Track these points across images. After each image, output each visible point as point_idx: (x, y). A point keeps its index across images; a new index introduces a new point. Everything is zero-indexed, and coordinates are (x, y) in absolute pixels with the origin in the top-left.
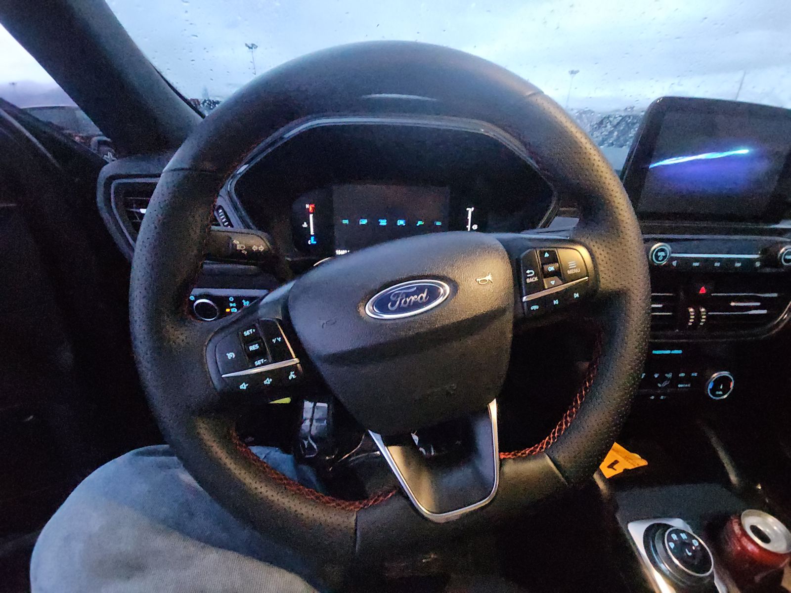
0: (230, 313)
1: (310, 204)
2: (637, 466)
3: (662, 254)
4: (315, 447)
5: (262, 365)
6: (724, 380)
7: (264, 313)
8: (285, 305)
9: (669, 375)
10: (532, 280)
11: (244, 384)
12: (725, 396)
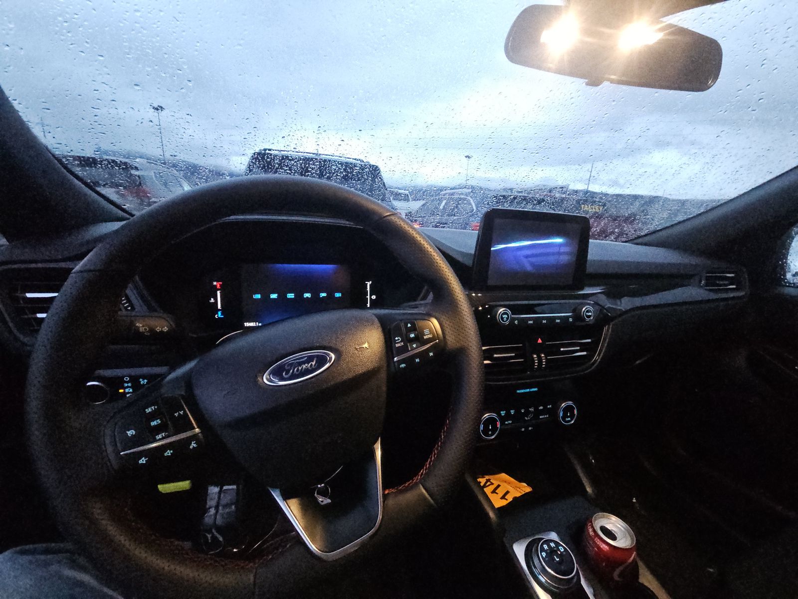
0: (125, 394)
1: (217, 281)
2: (523, 493)
3: (506, 316)
4: (221, 539)
5: (163, 438)
6: (569, 409)
7: (166, 391)
8: (188, 381)
9: (532, 409)
10: (399, 345)
11: (143, 458)
12: (573, 422)
